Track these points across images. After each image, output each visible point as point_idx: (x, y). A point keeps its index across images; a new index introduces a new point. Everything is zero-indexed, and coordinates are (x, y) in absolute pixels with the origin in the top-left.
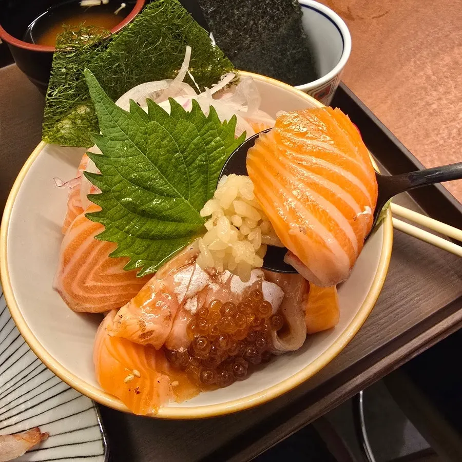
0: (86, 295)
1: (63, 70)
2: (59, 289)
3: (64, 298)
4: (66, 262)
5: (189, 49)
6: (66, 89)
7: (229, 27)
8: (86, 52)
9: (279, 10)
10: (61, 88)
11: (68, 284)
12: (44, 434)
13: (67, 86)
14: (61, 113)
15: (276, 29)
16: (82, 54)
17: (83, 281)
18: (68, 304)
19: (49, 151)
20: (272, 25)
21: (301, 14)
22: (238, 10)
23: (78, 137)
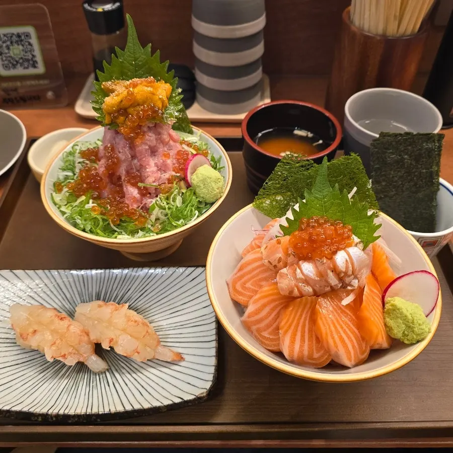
0: (243, 291)
1: (279, 173)
2: (228, 282)
3: (229, 288)
4: (240, 270)
5: (355, 189)
6: (276, 183)
7: (384, 180)
8: (296, 168)
9: (422, 181)
10: (274, 182)
11: (235, 282)
12: (182, 358)
13: (277, 182)
14: (268, 194)
15: (416, 192)
16: (293, 168)
17: (245, 283)
18: (229, 293)
19: (253, 211)
20: (413, 189)
21: (438, 189)
22: (394, 171)
23: (270, 211)
